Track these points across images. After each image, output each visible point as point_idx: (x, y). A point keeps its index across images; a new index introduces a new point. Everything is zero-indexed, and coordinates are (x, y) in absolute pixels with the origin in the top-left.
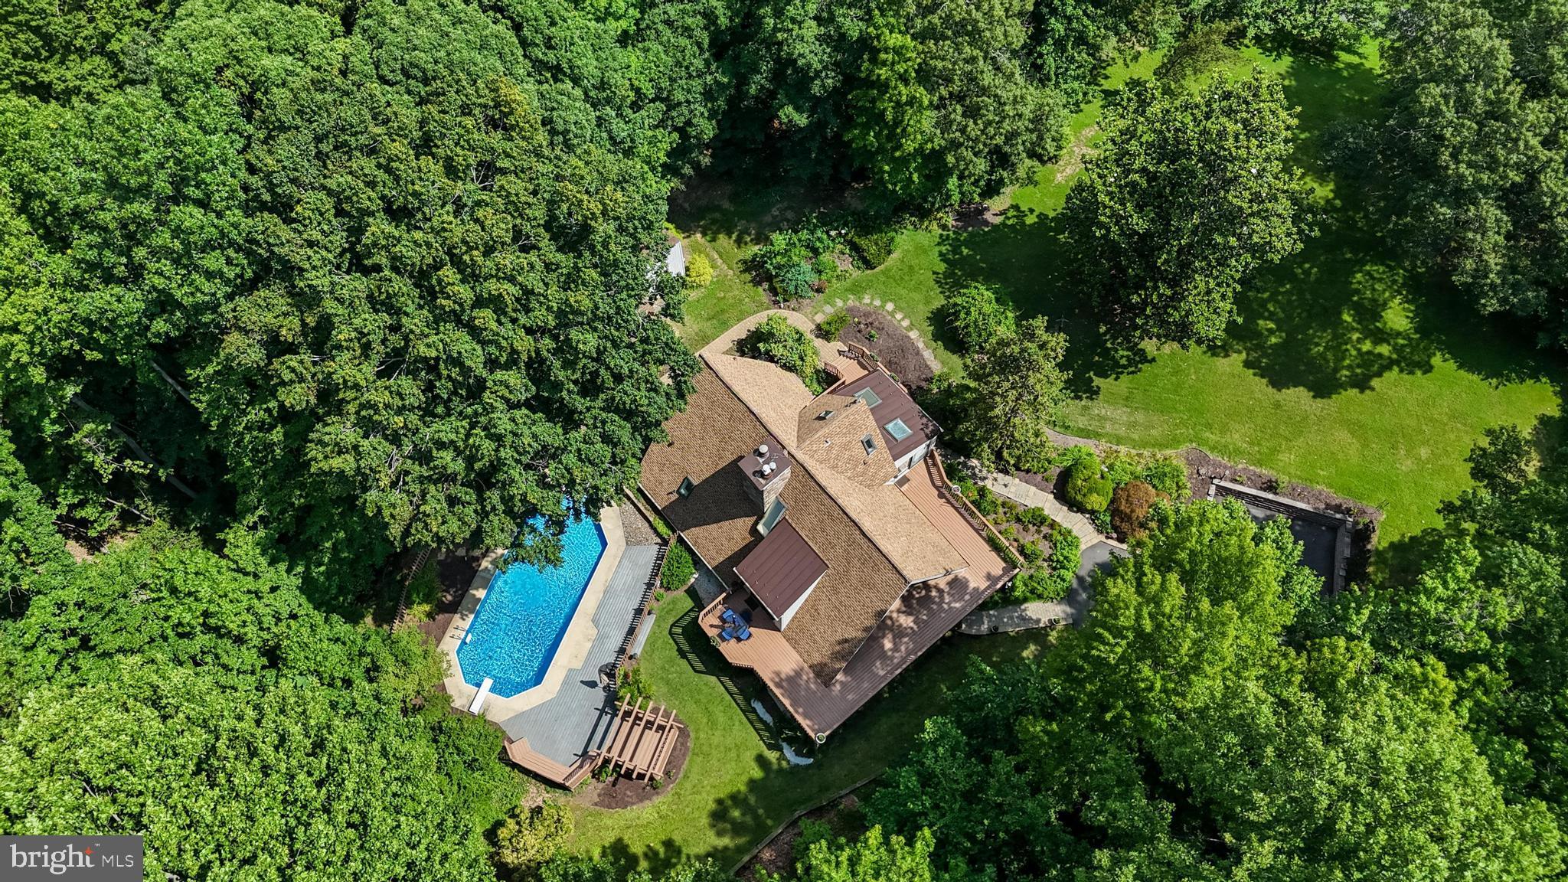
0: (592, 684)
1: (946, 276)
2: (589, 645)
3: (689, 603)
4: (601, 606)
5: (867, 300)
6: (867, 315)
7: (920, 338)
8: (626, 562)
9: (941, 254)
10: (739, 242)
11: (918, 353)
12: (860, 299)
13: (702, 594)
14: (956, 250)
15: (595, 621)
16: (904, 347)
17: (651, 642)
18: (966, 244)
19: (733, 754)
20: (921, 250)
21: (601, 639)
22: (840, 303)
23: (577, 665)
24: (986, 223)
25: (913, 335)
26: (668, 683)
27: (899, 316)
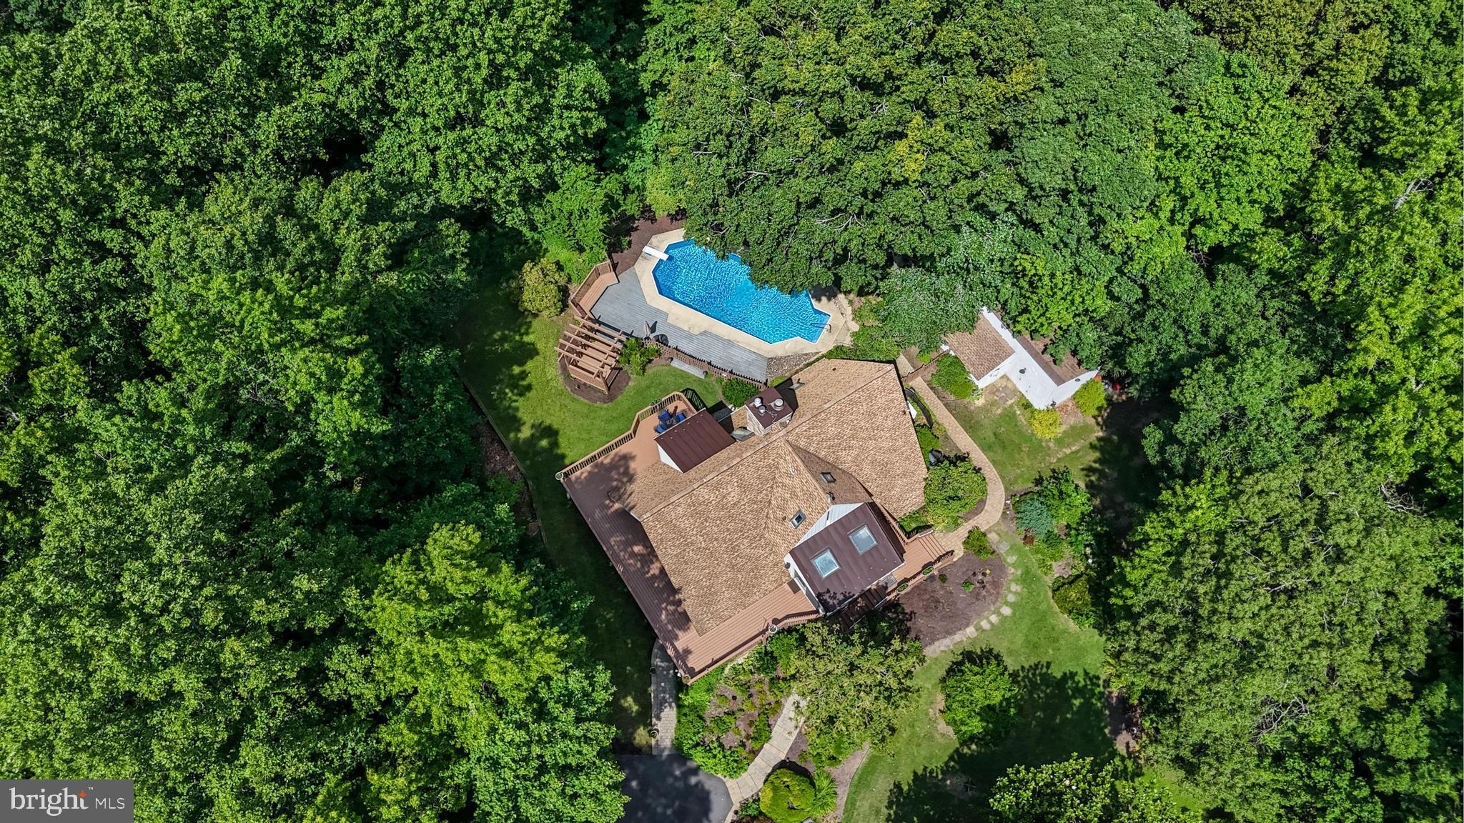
0: (653, 329)
1: (1046, 678)
2: (686, 328)
3: (710, 403)
4: (718, 338)
5: (1014, 587)
6: (996, 585)
7: (966, 636)
8: (753, 357)
9: (1073, 675)
10: (1089, 470)
11: (949, 633)
12: (1016, 581)
13: (717, 414)
14: (1079, 691)
15: (705, 333)
16: (956, 620)
17: (684, 375)
18: (1087, 705)
19: (585, 436)
20: (1079, 652)
21: (690, 337)
22: (1011, 559)
23: (671, 320)
24: (1116, 732)
25: (970, 631)
26: (648, 387)
27: (994, 619)
